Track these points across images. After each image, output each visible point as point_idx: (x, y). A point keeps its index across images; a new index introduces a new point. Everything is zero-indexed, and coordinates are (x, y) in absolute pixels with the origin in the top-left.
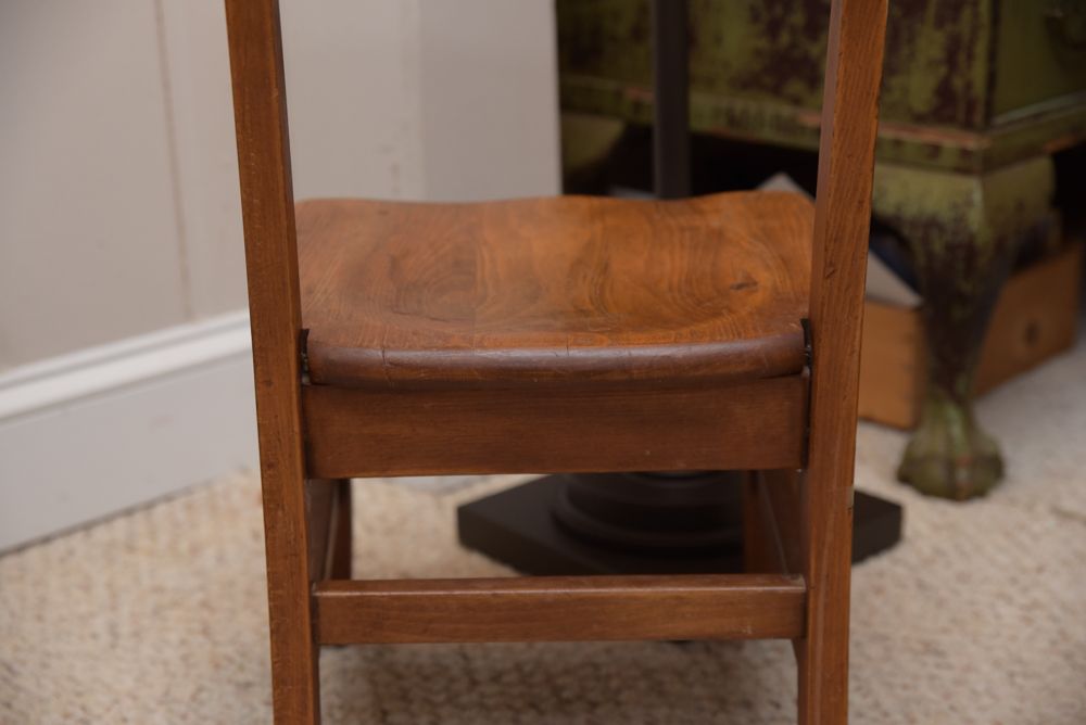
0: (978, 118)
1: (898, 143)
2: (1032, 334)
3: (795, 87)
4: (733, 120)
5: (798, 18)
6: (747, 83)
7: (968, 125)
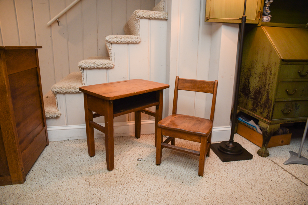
0: (270, 119)
1: (262, 119)
2: (282, 142)
3: (255, 112)
4: (249, 113)
5: (256, 105)
6: (251, 110)
7: (269, 120)
